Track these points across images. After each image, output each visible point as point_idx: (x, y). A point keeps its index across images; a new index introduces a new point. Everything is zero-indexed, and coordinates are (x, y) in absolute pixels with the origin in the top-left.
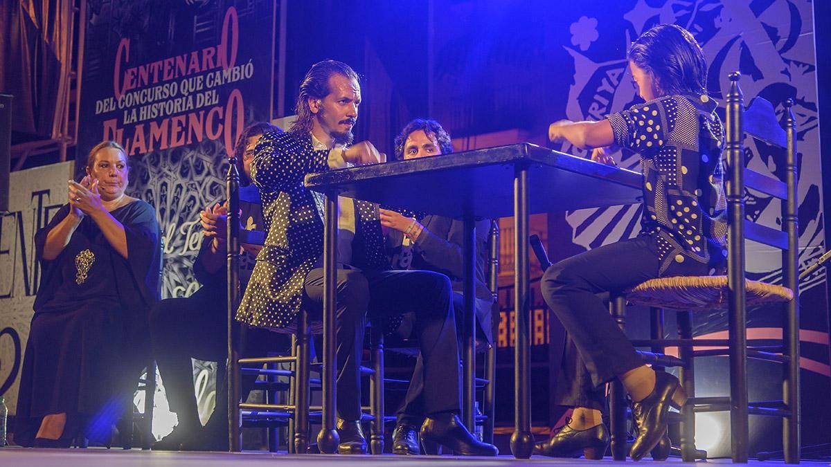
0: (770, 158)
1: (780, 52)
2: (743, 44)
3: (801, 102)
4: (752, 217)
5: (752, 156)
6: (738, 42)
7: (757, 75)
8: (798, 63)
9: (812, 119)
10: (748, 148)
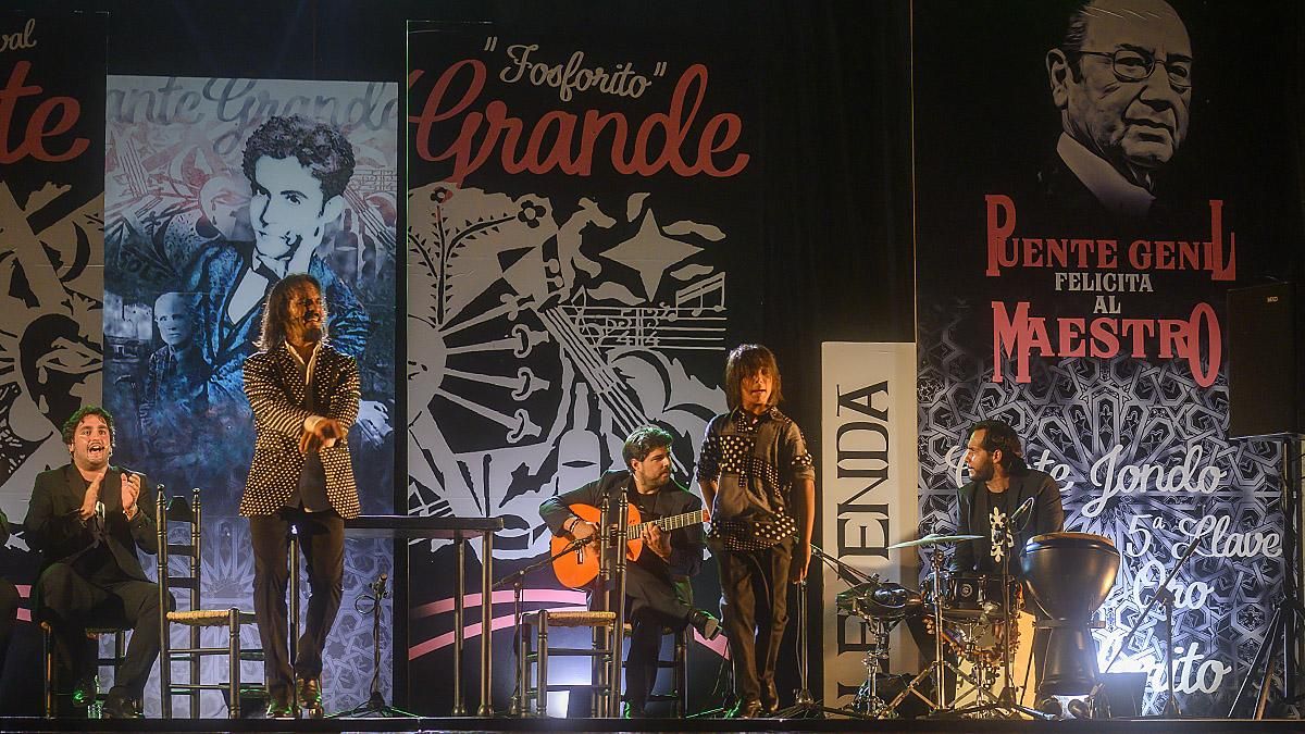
0: (42, 396)
1: (62, 280)
2: (16, 262)
3: (85, 341)
4: (16, 462)
5: (20, 392)
6: (11, 258)
7: (32, 302)
8: (83, 297)
9: (95, 361)
10: (15, 383)
